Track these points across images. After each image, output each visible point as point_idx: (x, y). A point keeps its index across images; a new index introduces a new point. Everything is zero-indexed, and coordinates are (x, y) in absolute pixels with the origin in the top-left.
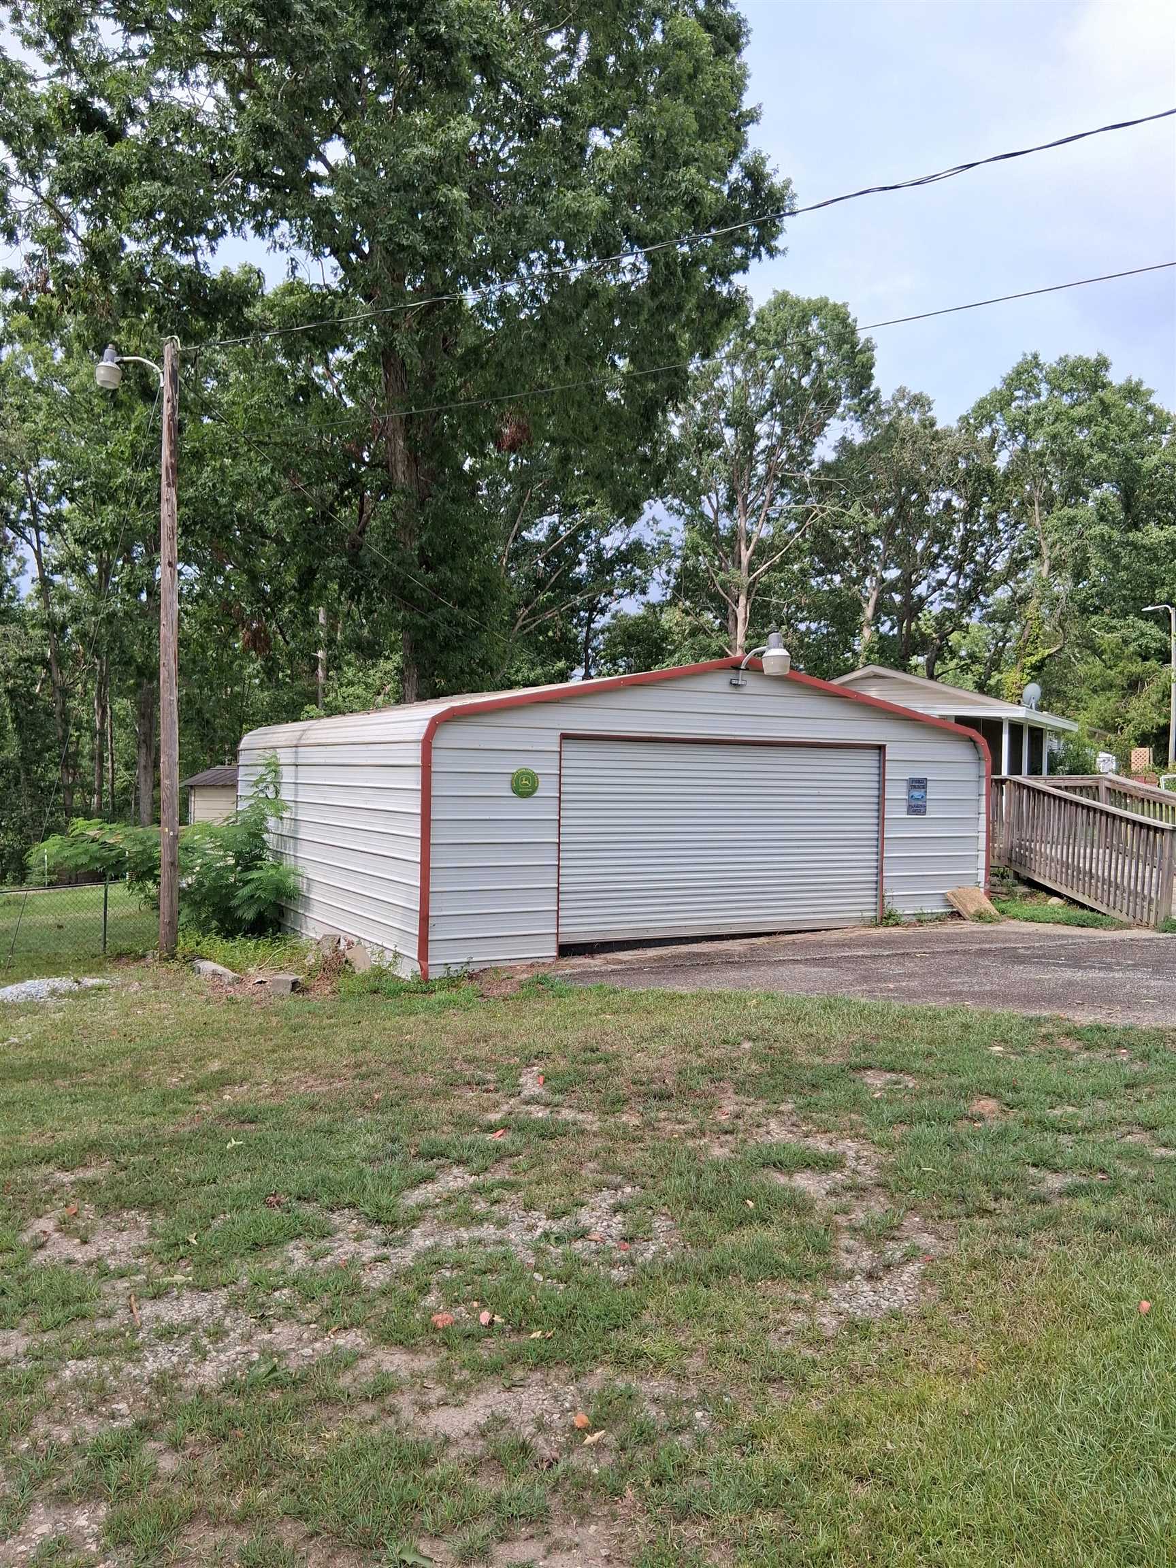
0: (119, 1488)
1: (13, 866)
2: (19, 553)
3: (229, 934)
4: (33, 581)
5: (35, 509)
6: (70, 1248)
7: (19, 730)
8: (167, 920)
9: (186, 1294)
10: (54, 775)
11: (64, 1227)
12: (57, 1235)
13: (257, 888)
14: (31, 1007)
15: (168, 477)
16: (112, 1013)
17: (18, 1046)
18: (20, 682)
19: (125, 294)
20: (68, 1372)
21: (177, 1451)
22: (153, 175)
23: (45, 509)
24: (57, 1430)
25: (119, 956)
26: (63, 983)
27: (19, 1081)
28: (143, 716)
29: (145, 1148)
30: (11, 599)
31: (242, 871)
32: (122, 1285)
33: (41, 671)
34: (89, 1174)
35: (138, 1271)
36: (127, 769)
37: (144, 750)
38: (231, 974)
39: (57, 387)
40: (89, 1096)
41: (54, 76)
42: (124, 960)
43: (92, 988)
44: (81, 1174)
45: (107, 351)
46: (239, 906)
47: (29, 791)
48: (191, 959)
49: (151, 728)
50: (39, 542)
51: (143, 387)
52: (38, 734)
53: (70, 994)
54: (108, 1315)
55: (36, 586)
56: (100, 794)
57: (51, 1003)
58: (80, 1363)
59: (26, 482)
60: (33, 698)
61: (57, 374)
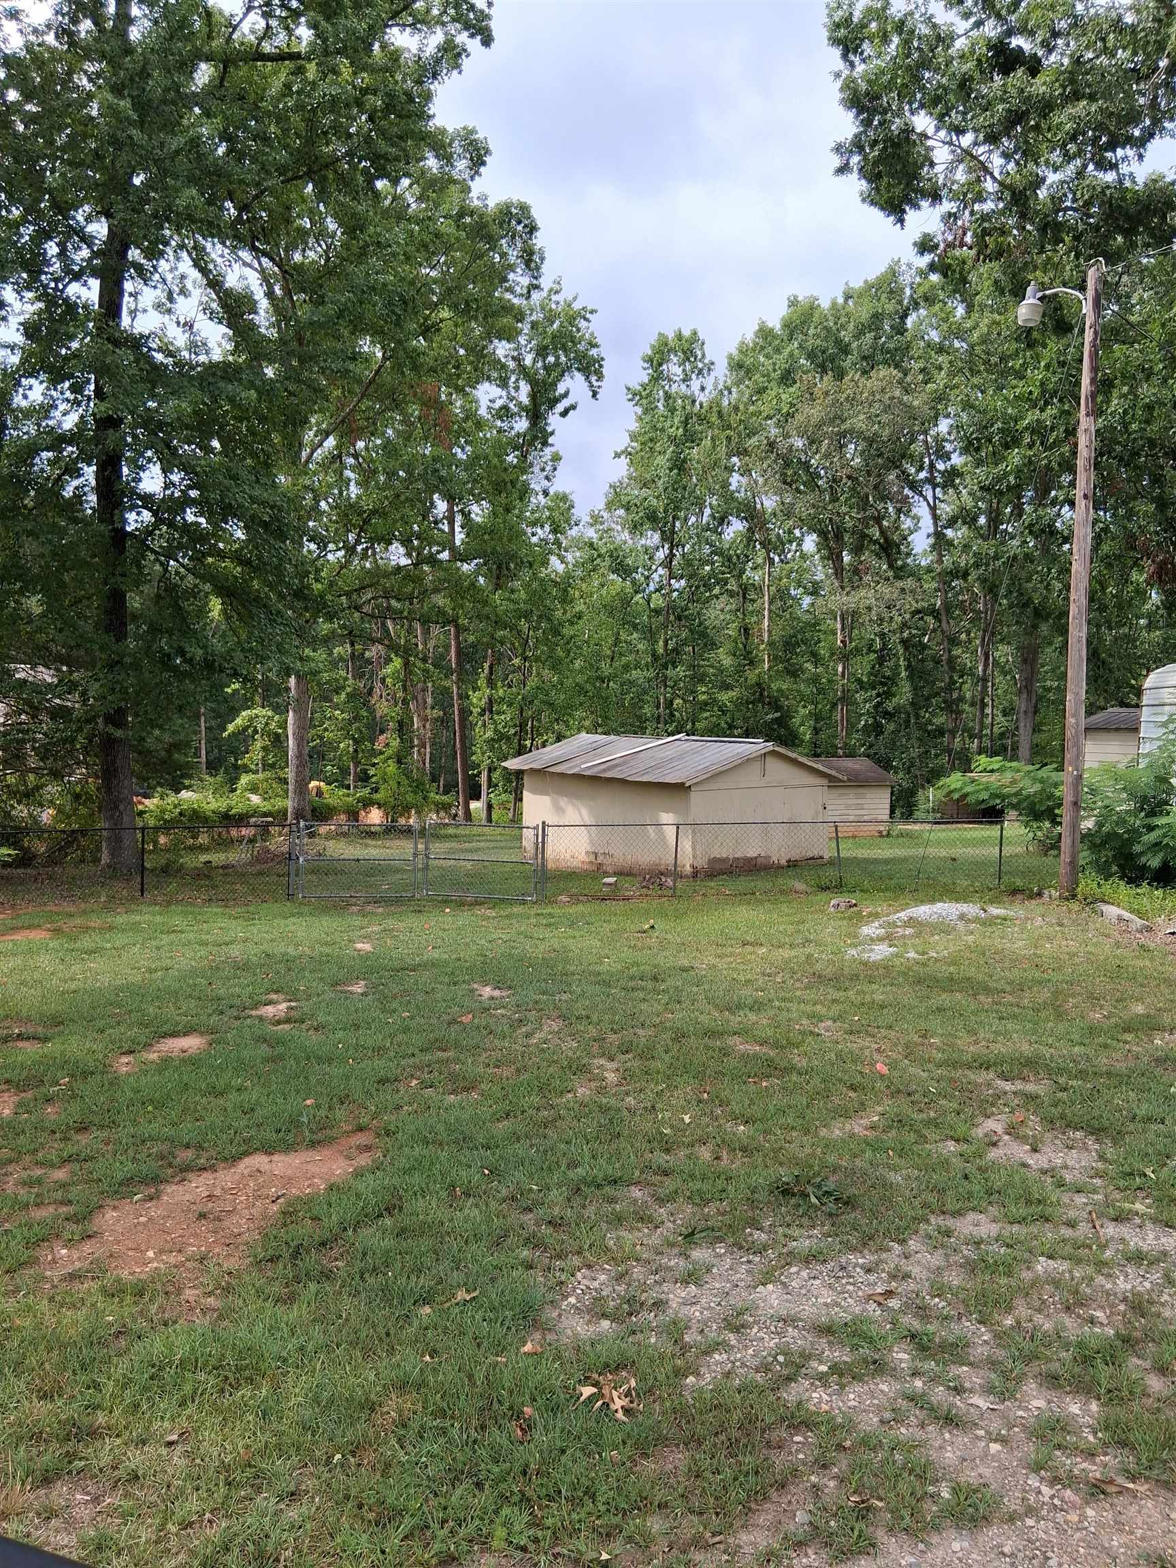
0: (1110, 1391)
1: (901, 803)
2: (915, 511)
3: (1133, 881)
4: (929, 536)
5: (932, 466)
6: (1020, 1152)
7: (910, 678)
8: (1068, 860)
9: (1149, 1225)
10: (939, 720)
11: (1011, 1130)
12: (1006, 1137)
13: (1165, 836)
14: (942, 928)
15: (1087, 406)
16: (1020, 943)
17: (937, 960)
18: (914, 632)
19: (1043, 229)
20: (1039, 1267)
21: (1164, 1375)
22: (1076, 96)
23: (941, 466)
24: (1039, 1318)
25: (1014, 892)
26: (971, 909)
27: (944, 990)
28: (1025, 661)
29: (1082, 1074)
30: (908, 554)
31: (1146, 816)
32: (1080, 1199)
33: (930, 620)
34: (1031, 1088)
35: (1095, 1192)
36: (1005, 715)
37: (1025, 696)
38: (1140, 922)
39: (957, 344)
40: (1015, 1016)
41: (972, 29)
42: (1019, 897)
43: (997, 917)
44: (1019, 1086)
45: (1029, 289)
46: (1142, 853)
47: (918, 734)
48: (1091, 901)
49: (1033, 672)
50: (935, 498)
51: (1057, 321)
52: (926, 681)
53: (976, 920)
54: (1072, 1224)
55: (931, 540)
56: (980, 738)
57: (961, 926)
58: (1050, 1262)
59: (926, 442)
60: (924, 647)
61: (959, 332)
